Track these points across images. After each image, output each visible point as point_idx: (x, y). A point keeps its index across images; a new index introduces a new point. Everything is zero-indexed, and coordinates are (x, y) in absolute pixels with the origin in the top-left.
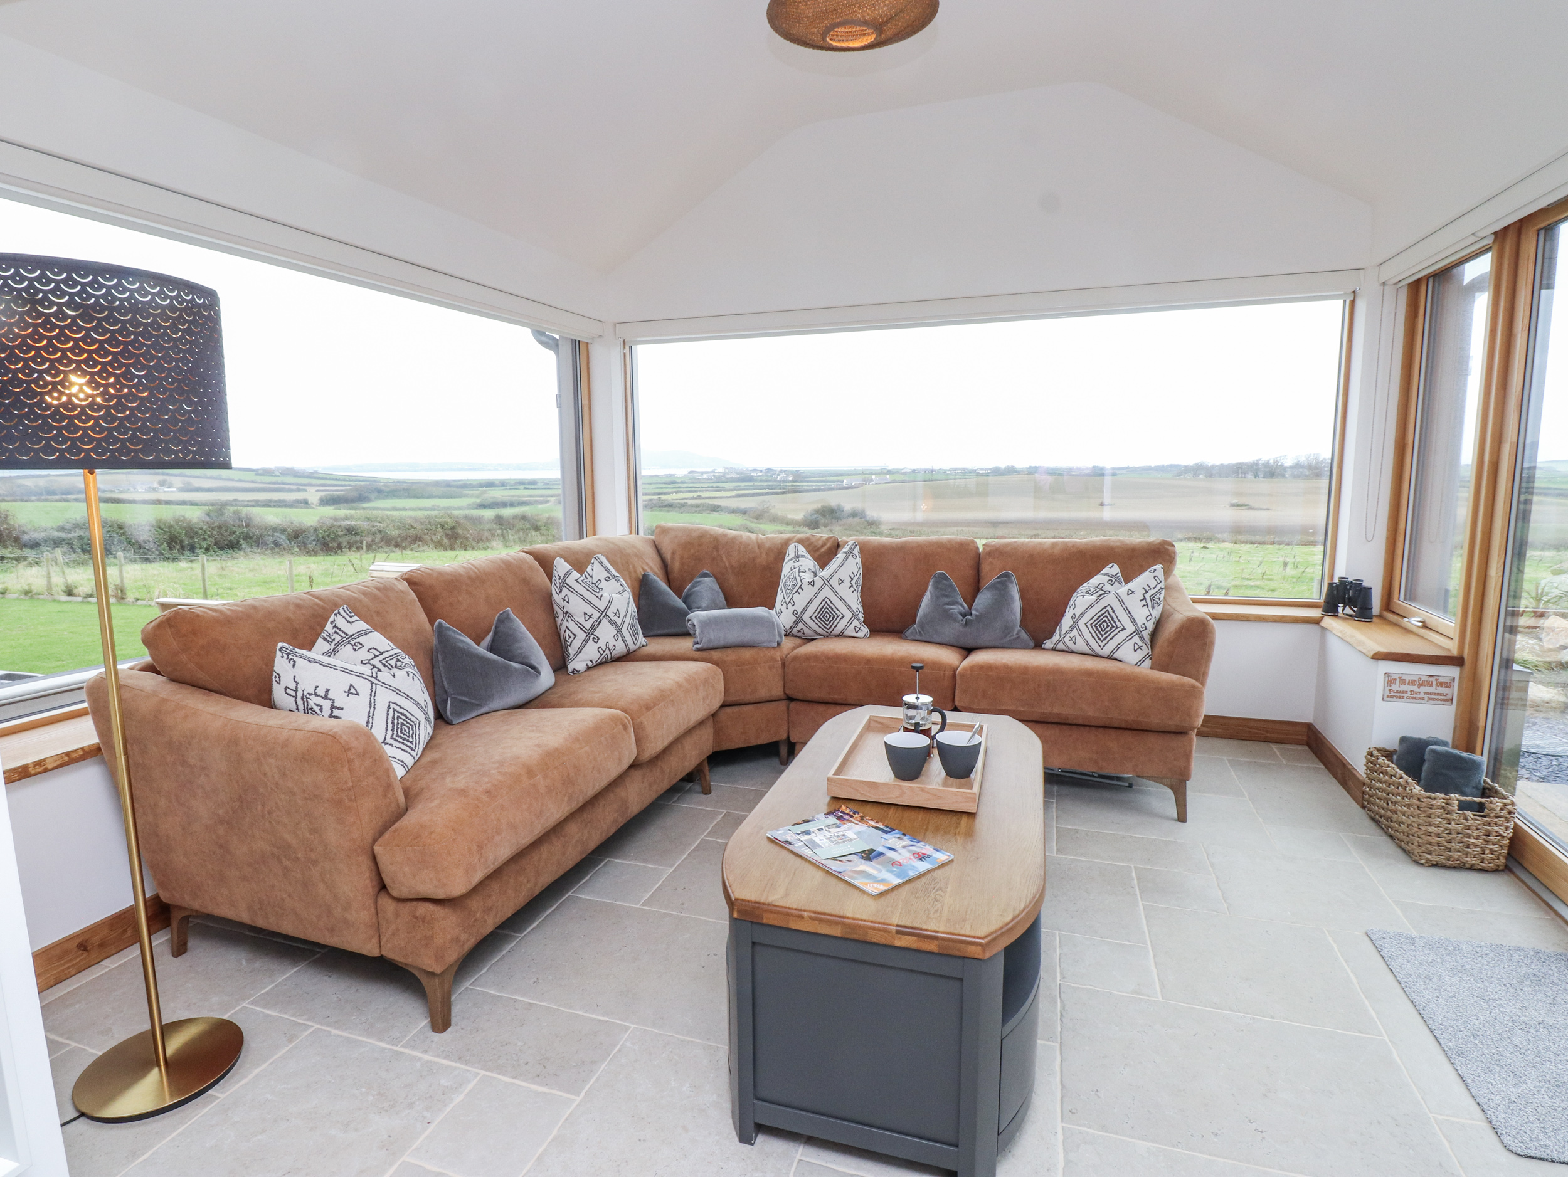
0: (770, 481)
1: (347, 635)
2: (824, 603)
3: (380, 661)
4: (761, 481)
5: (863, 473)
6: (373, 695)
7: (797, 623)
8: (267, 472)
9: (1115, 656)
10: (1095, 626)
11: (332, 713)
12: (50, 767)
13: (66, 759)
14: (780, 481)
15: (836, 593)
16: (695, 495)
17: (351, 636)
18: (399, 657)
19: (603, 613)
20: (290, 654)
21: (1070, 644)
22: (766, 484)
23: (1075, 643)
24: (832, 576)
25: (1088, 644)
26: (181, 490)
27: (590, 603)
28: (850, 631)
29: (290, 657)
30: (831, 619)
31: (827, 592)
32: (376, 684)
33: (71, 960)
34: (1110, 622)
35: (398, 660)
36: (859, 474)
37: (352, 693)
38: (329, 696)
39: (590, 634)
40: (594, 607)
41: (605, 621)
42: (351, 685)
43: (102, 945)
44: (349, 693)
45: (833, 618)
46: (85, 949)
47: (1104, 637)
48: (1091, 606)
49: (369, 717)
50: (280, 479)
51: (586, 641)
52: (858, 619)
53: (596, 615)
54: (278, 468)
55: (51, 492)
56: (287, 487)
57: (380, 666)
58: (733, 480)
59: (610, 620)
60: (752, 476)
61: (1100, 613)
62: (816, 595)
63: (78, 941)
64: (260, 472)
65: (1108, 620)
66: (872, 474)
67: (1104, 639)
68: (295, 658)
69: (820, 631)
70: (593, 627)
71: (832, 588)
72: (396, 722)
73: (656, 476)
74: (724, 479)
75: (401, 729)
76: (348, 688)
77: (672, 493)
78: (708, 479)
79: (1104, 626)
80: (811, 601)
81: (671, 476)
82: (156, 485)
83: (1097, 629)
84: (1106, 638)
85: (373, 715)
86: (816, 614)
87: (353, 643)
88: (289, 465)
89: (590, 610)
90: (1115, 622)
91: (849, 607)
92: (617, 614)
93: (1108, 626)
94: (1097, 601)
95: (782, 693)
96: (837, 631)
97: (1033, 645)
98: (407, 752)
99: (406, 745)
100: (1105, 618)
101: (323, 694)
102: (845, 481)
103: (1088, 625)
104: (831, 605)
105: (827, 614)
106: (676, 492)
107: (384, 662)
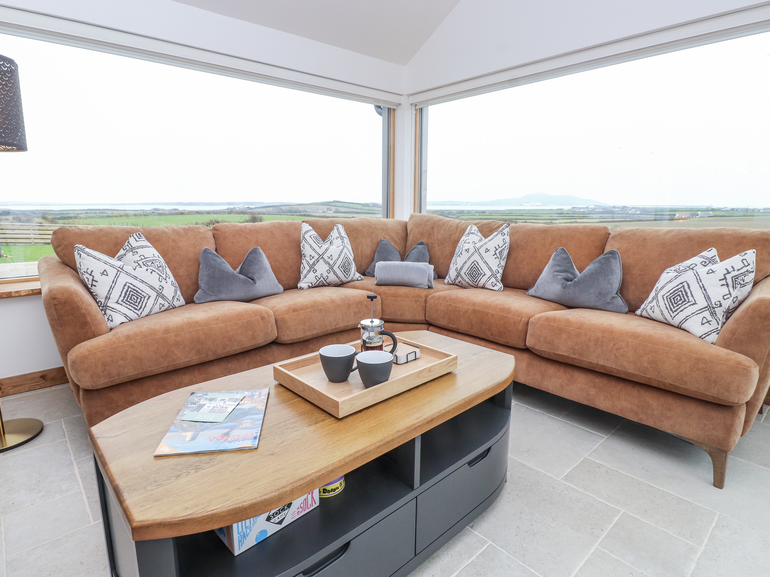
0: (624, 214)
1: (132, 247)
2: (473, 264)
3: (143, 262)
4: (618, 214)
5: (691, 210)
6: (117, 277)
7: (458, 277)
8: (367, 205)
9: (683, 326)
10: (670, 298)
11: (92, 283)
12: (22, 294)
13: (31, 292)
14: (630, 214)
15: (482, 258)
16: (573, 220)
17: (134, 248)
18: (154, 262)
19: (321, 256)
20: (79, 250)
21: (650, 312)
22: (622, 215)
23: (653, 312)
24: (482, 246)
25: (662, 314)
26: (335, 212)
27: (314, 250)
28: (488, 285)
29: (79, 252)
30: (477, 276)
31: (476, 257)
32: (121, 272)
33: (36, 382)
34: (683, 297)
35: (152, 263)
36: (689, 211)
37: (104, 274)
38: (92, 274)
39: (312, 267)
40: (316, 252)
41: (321, 261)
42: (105, 270)
43: (53, 379)
44: (102, 274)
45: (478, 275)
46: (44, 379)
47: (676, 308)
48: (670, 281)
49: (110, 288)
50: (371, 208)
51: (309, 271)
52: (496, 278)
53: (316, 256)
54: (371, 203)
55: (290, 212)
56: (374, 212)
57: (142, 264)
58: (599, 213)
59: (325, 261)
60: (613, 211)
61: (677, 288)
62: (469, 258)
63: (40, 374)
64: (364, 205)
65: (683, 294)
66: (699, 211)
67: (675, 311)
68: (81, 253)
69: (471, 283)
70: (314, 264)
71: (480, 254)
72: (128, 293)
73: (552, 210)
74: (593, 212)
75: (131, 298)
76: (103, 271)
77: (559, 219)
78: (583, 212)
79: (677, 299)
80: (465, 262)
81: (560, 209)
82: (326, 210)
83: (671, 302)
84: (677, 309)
85: (114, 287)
86: (468, 271)
87: (133, 251)
88: (375, 202)
89: (313, 254)
90: (688, 297)
91: (490, 269)
92: (331, 258)
93: (681, 299)
94: (676, 277)
95: (424, 319)
96: (481, 284)
97: (627, 310)
98: (131, 310)
99: (132, 307)
100: (680, 293)
101: (90, 273)
102: (677, 215)
103: (665, 297)
104: (478, 266)
105: (475, 272)
106: (562, 219)
107: (144, 263)
